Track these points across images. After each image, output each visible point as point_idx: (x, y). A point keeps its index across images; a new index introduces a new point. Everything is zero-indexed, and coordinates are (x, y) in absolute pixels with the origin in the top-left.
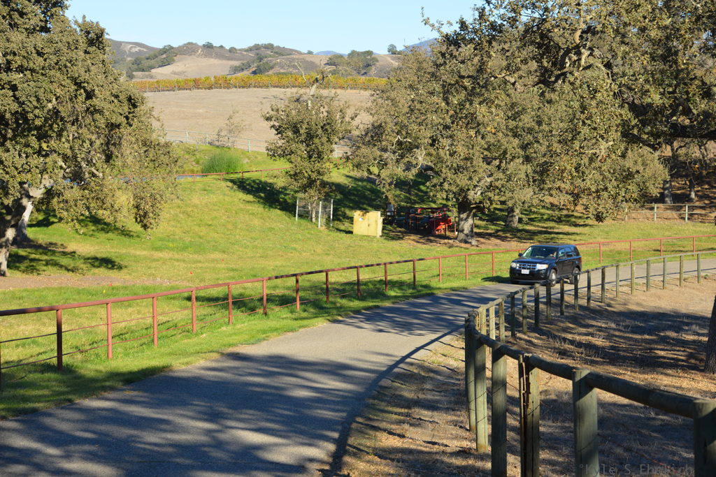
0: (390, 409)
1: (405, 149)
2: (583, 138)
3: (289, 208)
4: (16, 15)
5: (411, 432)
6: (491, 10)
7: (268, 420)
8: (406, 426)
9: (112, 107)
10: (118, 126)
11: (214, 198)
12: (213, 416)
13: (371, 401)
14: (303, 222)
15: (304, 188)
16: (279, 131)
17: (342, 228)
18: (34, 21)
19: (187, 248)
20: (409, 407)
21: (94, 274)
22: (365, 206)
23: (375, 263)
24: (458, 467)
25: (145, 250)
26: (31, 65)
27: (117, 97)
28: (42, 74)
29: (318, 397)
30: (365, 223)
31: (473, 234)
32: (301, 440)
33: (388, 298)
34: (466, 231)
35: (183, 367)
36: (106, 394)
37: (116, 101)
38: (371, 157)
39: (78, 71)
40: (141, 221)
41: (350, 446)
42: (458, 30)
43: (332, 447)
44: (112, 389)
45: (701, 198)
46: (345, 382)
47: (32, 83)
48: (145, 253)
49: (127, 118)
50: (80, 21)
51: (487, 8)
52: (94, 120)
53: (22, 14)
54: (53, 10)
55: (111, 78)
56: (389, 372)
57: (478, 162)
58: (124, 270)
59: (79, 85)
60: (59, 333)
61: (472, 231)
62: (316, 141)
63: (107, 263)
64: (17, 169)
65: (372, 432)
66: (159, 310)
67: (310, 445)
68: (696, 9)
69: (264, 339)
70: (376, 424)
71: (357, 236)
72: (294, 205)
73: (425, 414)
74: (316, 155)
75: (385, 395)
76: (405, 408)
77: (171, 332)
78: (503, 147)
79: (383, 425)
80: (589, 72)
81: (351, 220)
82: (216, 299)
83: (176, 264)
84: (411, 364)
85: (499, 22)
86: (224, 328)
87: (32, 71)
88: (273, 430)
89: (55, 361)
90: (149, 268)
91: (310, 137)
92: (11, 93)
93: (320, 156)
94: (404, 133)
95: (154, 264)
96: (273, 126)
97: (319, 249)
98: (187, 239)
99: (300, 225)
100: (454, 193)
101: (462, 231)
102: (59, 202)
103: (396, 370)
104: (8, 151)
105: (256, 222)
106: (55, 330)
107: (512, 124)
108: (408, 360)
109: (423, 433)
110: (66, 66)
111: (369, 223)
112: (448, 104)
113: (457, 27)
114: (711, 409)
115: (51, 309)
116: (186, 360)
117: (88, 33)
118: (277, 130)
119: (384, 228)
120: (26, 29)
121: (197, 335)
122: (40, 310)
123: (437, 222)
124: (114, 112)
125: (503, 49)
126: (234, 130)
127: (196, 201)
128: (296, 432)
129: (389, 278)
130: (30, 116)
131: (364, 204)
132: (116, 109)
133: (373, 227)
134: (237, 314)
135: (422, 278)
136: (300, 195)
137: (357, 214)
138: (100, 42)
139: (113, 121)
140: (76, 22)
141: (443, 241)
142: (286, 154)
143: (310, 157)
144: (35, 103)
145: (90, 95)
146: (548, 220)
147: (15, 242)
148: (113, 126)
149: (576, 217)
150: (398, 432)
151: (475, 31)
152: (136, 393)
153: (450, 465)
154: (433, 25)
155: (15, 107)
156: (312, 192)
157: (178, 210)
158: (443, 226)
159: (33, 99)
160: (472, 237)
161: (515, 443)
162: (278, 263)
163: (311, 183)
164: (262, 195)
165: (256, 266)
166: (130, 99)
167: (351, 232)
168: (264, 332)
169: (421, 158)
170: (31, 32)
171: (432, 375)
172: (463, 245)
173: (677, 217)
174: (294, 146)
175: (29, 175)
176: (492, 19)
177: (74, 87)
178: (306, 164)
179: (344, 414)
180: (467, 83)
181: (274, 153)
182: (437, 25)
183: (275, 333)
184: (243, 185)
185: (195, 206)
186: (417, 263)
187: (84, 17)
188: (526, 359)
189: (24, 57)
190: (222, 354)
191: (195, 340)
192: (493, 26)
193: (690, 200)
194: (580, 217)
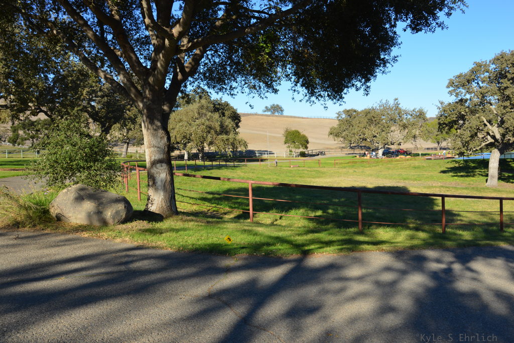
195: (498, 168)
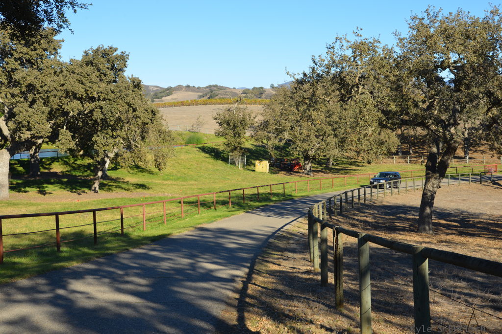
0: (274, 253)
1: (279, 132)
2: (361, 126)
3: (225, 160)
4: (102, 76)
5: (284, 263)
6: (317, 68)
7: (217, 258)
8: (281, 260)
9: (144, 115)
10: (147, 124)
12: (191, 256)
13: (265, 249)
14: (232, 166)
15: (232, 151)
16: (221, 124)
17: (250, 169)
18: (110, 78)
19: (179, 179)
20: (282, 252)
21: (137, 191)
22: (261, 158)
23: (266, 185)
24: (305, 279)
25: (160, 180)
26: (109, 97)
27: (146, 110)
28: (114, 101)
29: (240, 248)
30: (261, 166)
31: (311, 171)
32: (232, 267)
33: (272, 201)
34: (308, 170)
35: (178, 234)
36: (143, 247)
37: (146, 112)
38: (263, 136)
39: (129, 99)
40: (158, 167)
41: (255, 270)
42: (302, 77)
43: (247, 270)
44: (146, 244)
45: (415, 153)
46: (252, 240)
47: (109, 106)
48: (159, 181)
49: (151, 120)
50: (130, 77)
51: (316, 67)
52: (136, 121)
53: (105, 75)
54: (119, 73)
55: (144, 102)
56: (273, 235)
57: (313, 137)
58: (151, 190)
59: (129, 106)
60: (122, 219)
61: (310, 169)
62: (238, 128)
63: (143, 186)
64: (102, 144)
65: (265, 264)
66: (167, 208)
67: (237, 269)
68: (410, 67)
69: (215, 221)
70: (267, 259)
71: (257, 172)
72: (228, 158)
73: (290, 255)
74: (237, 135)
75: (272, 246)
76: (281, 252)
77: (172, 218)
78: (324, 130)
79: (271, 260)
80: (363, 96)
81: (254, 165)
82: (192, 203)
83: (174, 186)
84: (283, 232)
85: (321, 73)
86: (196, 216)
87: (109, 100)
88: (219, 263)
89: (120, 232)
90: (162, 188)
91: (235, 127)
92: (100, 110)
94: (278, 124)
95: (164, 187)
96: (218, 122)
97: (240, 179)
98: (179, 175)
99: (230, 168)
100: (302, 152)
101: (306, 169)
102: (121, 159)
103: (276, 234)
104: (99, 136)
105: (210, 167)
106: (120, 217)
107: (328, 119)
108: (282, 230)
109: (289, 263)
110: (124, 97)
111: (263, 166)
112: (298, 111)
113: (302, 76)
114: (420, 249)
115: (118, 208)
116: (179, 231)
117: (134, 82)
118: (219, 124)
119: (270, 169)
120: (107, 82)
121: (184, 219)
122: (113, 208)
123: (295, 165)
124: (145, 117)
125: (323, 85)
126: (200, 124)
127: (183, 158)
128: (230, 263)
129: (272, 192)
130: (108, 120)
131: (260, 157)
132: (146, 116)
133: (264, 168)
134: (202, 209)
135: (288, 191)
136: (231, 154)
137: (257, 162)
138: (140, 86)
139: (145, 122)
140: (129, 77)
141: (297, 174)
142: (224, 135)
143: (235, 136)
144: (110, 115)
145: (134, 110)
146: (345, 164)
147: (102, 177)
148: (145, 124)
149: (358, 162)
150: (277, 263)
151: (310, 78)
152: (157, 246)
153: (301, 278)
154: (291, 75)
155: (102, 116)
156: (236, 152)
157: (175, 162)
158: (297, 167)
159: (110, 113)
160: (311, 172)
161: (331, 267)
162: (221, 186)
163: (235, 148)
164: (213, 154)
165: (210, 187)
166: (152, 111)
167: (254, 171)
168: (215, 217)
169: (286, 136)
170: (109, 83)
171: (293, 236)
172: (307, 176)
173: (404, 161)
174: (227, 131)
175: (108, 147)
176: (318, 72)
177: (128, 107)
178: (233, 139)
179: (252, 255)
180: (307, 101)
181: (218, 135)
182: (292, 75)
183: (220, 218)
184: (204, 150)
185: (183, 160)
186: (285, 185)
187: (132, 75)
188: (336, 229)
189: (106, 94)
190: (196, 228)
191: (183, 221)
192: (318, 75)
193: (410, 154)
194: (360, 162)
195: (9, 174)
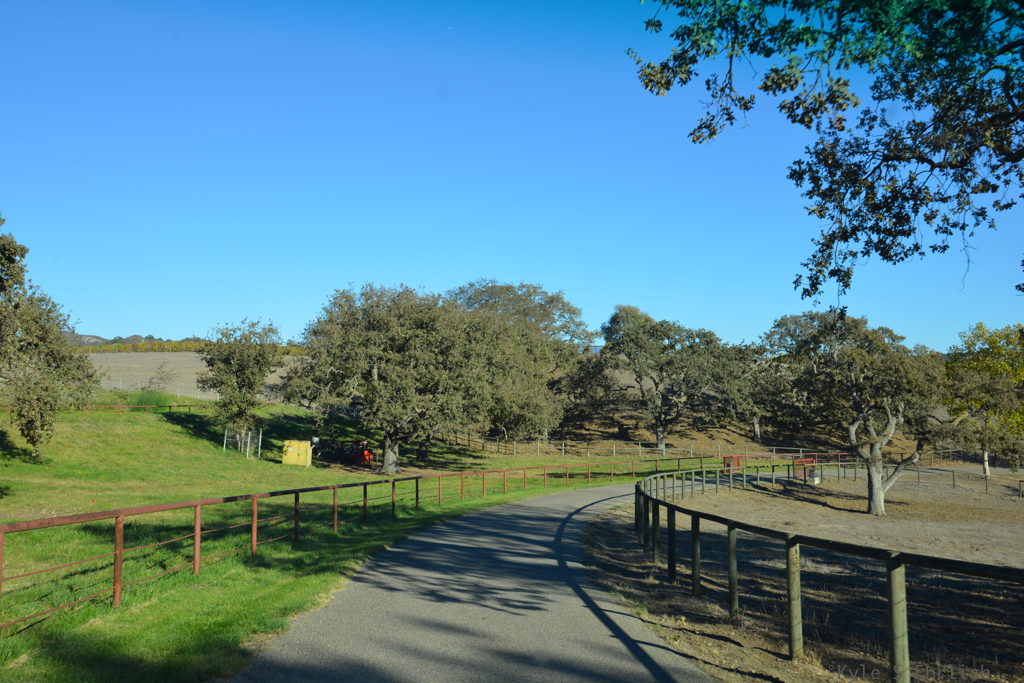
3: (217, 439)
11: (138, 429)
14: (231, 452)
15: (232, 418)
16: (211, 363)
17: (271, 457)
19: (99, 475)
30: (295, 452)
34: (391, 461)
40: (28, 435)
71: (287, 465)
72: (223, 435)
81: (280, 449)
91: (241, 369)
93: (251, 386)
94: (337, 364)
96: (204, 359)
99: (227, 455)
100: (388, 422)
105: (182, 452)
111: (299, 452)
118: (208, 362)
119: (313, 458)
126: (164, 378)
133: (302, 457)
136: (230, 425)
137: (285, 443)
142: (215, 384)
156: (241, 422)
163: (241, 414)
164: (191, 426)
165: (179, 494)
167: (281, 462)
174: (224, 377)
178: (236, 394)
184: (172, 418)
